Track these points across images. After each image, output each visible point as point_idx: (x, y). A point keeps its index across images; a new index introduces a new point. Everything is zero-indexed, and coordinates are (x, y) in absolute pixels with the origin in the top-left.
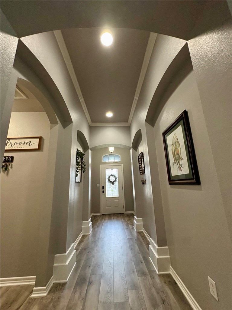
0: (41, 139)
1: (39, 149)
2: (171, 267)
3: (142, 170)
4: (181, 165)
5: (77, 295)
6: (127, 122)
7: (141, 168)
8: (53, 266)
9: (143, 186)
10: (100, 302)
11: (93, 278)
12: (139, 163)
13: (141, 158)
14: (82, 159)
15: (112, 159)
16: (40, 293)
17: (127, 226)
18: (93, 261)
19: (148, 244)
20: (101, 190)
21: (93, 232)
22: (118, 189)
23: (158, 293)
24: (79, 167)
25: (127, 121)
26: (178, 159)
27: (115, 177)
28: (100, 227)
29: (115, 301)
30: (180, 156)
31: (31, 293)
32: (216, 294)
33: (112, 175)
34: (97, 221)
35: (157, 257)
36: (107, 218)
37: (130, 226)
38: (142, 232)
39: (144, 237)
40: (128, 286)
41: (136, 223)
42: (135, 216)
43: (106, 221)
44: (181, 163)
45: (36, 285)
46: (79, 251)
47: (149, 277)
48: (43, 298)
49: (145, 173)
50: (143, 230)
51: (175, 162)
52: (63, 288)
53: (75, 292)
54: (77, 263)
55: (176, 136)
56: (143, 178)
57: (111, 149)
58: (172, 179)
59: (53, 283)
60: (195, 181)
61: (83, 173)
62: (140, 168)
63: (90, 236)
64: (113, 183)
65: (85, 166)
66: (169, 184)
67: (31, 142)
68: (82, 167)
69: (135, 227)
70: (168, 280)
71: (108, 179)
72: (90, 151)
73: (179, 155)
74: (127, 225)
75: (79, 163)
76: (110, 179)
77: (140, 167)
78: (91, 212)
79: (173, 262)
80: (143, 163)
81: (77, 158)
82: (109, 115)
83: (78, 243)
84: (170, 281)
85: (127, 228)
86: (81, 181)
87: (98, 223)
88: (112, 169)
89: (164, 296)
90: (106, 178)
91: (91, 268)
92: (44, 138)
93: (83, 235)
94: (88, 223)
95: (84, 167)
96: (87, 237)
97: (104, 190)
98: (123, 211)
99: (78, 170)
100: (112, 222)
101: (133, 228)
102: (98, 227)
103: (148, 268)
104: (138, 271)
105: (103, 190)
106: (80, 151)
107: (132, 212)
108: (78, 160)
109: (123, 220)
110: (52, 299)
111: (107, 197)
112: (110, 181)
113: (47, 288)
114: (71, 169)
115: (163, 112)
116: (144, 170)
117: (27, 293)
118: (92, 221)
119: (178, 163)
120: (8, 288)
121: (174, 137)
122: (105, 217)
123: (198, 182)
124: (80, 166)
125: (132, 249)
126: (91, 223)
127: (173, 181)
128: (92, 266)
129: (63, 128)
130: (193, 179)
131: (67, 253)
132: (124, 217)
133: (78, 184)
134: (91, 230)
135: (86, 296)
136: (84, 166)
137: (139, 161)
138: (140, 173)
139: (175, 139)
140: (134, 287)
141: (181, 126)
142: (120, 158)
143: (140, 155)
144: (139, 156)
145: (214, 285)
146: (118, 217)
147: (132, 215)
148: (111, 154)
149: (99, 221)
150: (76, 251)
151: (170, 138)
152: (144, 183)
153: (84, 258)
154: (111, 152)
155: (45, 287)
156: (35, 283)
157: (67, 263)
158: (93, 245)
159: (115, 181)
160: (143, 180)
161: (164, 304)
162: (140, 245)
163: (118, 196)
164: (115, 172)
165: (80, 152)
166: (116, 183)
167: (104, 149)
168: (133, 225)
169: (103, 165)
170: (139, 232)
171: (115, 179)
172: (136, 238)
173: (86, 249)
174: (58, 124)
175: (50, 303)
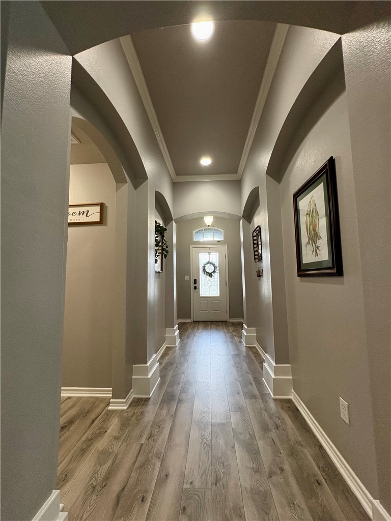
0: (102, 206)
1: (102, 222)
2: (293, 390)
3: (258, 255)
4: (318, 247)
5: (164, 412)
6: (237, 173)
7: (257, 251)
8: (132, 378)
9: (260, 280)
10: (193, 421)
11: (184, 396)
12: (254, 244)
13: (257, 236)
14: (163, 237)
15: (209, 236)
16: (119, 406)
17: (231, 338)
18: (183, 378)
19: (261, 362)
20: (192, 285)
21: (180, 343)
22: (219, 285)
23: (271, 418)
24: (158, 249)
25: (235, 171)
26: (314, 237)
27: (214, 265)
28: (191, 338)
29: (213, 421)
30: (317, 233)
31: (108, 405)
32: (347, 417)
33: (209, 263)
34: (186, 330)
35: (273, 376)
36: (201, 327)
37: (236, 338)
38: (255, 347)
39: (257, 355)
40: (230, 408)
41: (245, 334)
42: (244, 325)
43: (200, 331)
44: (317, 244)
45: (113, 398)
46: (163, 365)
47: (260, 401)
48: (122, 411)
49: (262, 259)
50: (256, 345)
51: (308, 243)
52: (146, 403)
53: (161, 408)
54: (161, 379)
55: (314, 201)
56: (259, 268)
57: (209, 220)
58: (302, 268)
59: (132, 398)
60: (334, 271)
61: (165, 258)
62: (255, 252)
63: (177, 348)
64: (210, 275)
65: (167, 247)
66: (298, 276)
67: (88, 211)
68: (163, 250)
69: (243, 340)
70: (288, 405)
71: (202, 269)
72: (174, 224)
73: (315, 230)
74: (232, 337)
75: (159, 242)
76: (206, 268)
77: (255, 249)
78: (178, 318)
79: (296, 385)
80: (259, 243)
81: (156, 236)
82: (206, 161)
83: (161, 356)
84: (289, 407)
85: (232, 341)
86: (162, 270)
87: (187, 333)
88: (209, 253)
89: (278, 422)
90: (200, 267)
91: (180, 386)
92: (107, 205)
93: (167, 347)
94: (175, 331)
95: (167, 249)
96: (173, 349)
97: (196, 285)
98: (226, 317)
99: (157, 254)
100: (209, 332)
101: (241, 342)
102: (187, 337)
103: (259, 390)
104: (245, 394)
105: (194, 285)
106: (159, 224)
107: (240, 320)
108: (157, 238)
109: (225, 330)
110: (134, 413)
111: (201, 295)
112: (207, 272)
113: (126, 401)
114: (148, 252)
115: (297, 158)
116: (261, 254)
117: (102, 405)
118: (179, 328)
119: (314, 244)
120: (79, 398)
121: (310, 202)
122: (198, 325)
123: (340, 273)
124: (161, 248)
125: (237, 368)
126: (178, 331)
127: (304, 271)
128: (182, 383)
129: (134, 189)
130: (332, 268)
131: (148, 364)
132: (227, 327)
133: (157, 274)
134: (178, 341)
135: (175, 413)
136: (165, 248)
137: (254, 240)
138: (255, 259)
139: (313, 206)
140: (240, 409)
141: (322, 183)
142: (222, 236)
143: (255, 229)
144: (254, 232)
145: (346, 406)
146: (218, 326)
147: (240, 325)
148: (208, 229)
149: (190, 331)
150: (160, 364)
151: (304, 204)
152: (260, 275)
153: (170, 374)
154: (207, 225)
155: (125, 400)
156: (111, 395)
157: (149, 376)
158: (182, 359)
159: (214, 272)
160: (259, 271)
161: (277, 429)
162: (250, 363)
163: (219, 295)
164: (215, 257)
165: (159, 226)
166: (216, 276)
167: (197, 221)
168: (240, 337)
169: (194, 246)
170: (249, 347)
171: (215, 269)
172: (244, 354)
173: (172, 364)
174: (127, 182)
175: (132, 416)
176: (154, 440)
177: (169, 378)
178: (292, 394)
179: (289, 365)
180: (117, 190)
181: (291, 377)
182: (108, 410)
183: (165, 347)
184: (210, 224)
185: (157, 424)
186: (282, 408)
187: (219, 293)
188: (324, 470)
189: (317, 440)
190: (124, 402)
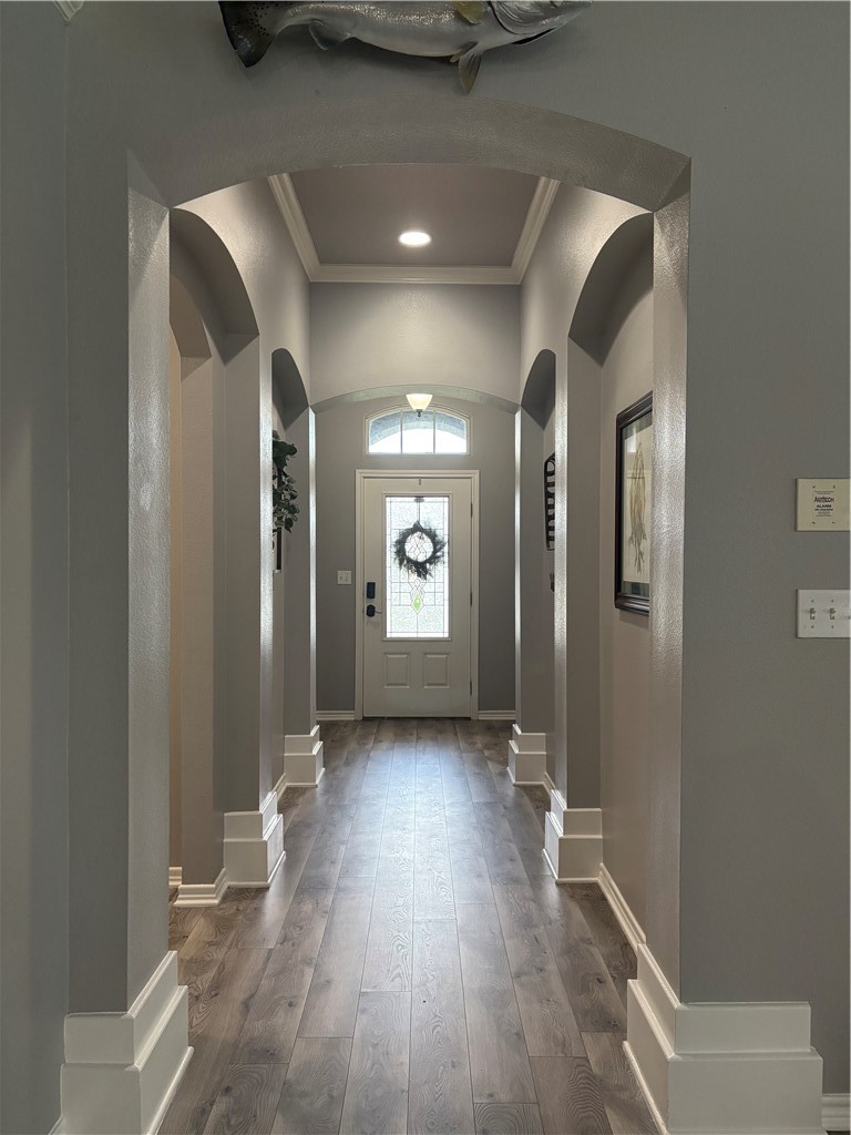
2: (601, 864)
4: (641, 554)
5: (307, 908)
6: (510, 265)
8: (223, 843)
11: (349, 883)
12: (548, 494)
15: (421, 440)
16: (200, 897)
17: (477, 764)
18: (343, 852)
20: (361, 603)
21: (327, 779)
22: (447, 603)
25: (506, 261)
26: (638, 530)
27: (433, 536)
28: (359, 764)
30: (641, 524)
31: (174, 896)
33: (417, 528)
34: (341, 742)
35: (562, 836)
37: (493, 767)
38: (539, 787)
39: (542, 802)
41: (517, 751)
42: (516, 727)
43: (384, 745)
44: (641, 547)
45: (185, 881)
47: (527, 887)
48: (208, 908)
50: (545, 782)
52: (260, 896)
53: (298, 901)
54: (287, 854)
55: (641, 452)
59: (226, 885)
61: (287, 527)
63: (318, 790)
64: (421, 569)
65: (293, 497)
66: (616, 606)
69: (511, 769)
70: (585, 892)
71: (394, 550)
72: (312, 416)
73: (640, 518)
74: (481, 763)
76: (407, 547)
77: (550, 512)
79: (609, 854)
82: (415, 238)
84: (586, 895)
85: (479, 774)
86: (278, 567)
88: (419, 498)
90: (388, 545)
91: (338, 866)
93: (288, 788)
94: (310, 743)
95: (292, 502)
96: (307, 795)
97: (374, 602)
98: (467, 707)
100: (413, 749)
101: (504, 775)
102: (348, 763)
103: (529, 871)
104: (494, 877)
105: (368, 603)
107: (507, 715)
109: (462, 744)
110: (237, 910)
111: (388, 635)
112: (409, 560)
113: (217, 886)
118: (323, 736)
119: (637, 546)
121: (637, 453)
122: (378, 730)
126: (318, 745)
127: (622, 599)
128: (341, 861)
129: (222, 365)
131: (262, 812)
132: (469, 734)
134: (320, 771)
135: (332, 908)
136: (288, 497)
137: (547, 484)
138: (548, 538)
139: (640, 463)
142: (464, 439)
143: (552, 457)
144: (549, 461)
149: (353, 745)
153: (310, 844)
154: (415, 408)
155: (213, 886)
157: (265, 837)
158: (337, 815)
159: (433, 559)
163: (446, 635)
164: (435, 513)
166: (440, 572)
168: (505, 763)
169: (368, 472)
170: (524, 788)
171: (435, 552)
172: (509, 802)
173: (309, 826)
174: (209, 355)
175: (235, 914)
176: (293, 945)
177: (306, 854)
178: (601, 873)
179: (599, 810)
180: (184, 376)
181: (601, 837)
182: (174, 908)
183: (284, 789)
184: (424, 408)
185: (294, 926)
186: (572, 897)
187: (447, 629)
188: (616, 968)
189: (625, 937)
190: (212, 889)
